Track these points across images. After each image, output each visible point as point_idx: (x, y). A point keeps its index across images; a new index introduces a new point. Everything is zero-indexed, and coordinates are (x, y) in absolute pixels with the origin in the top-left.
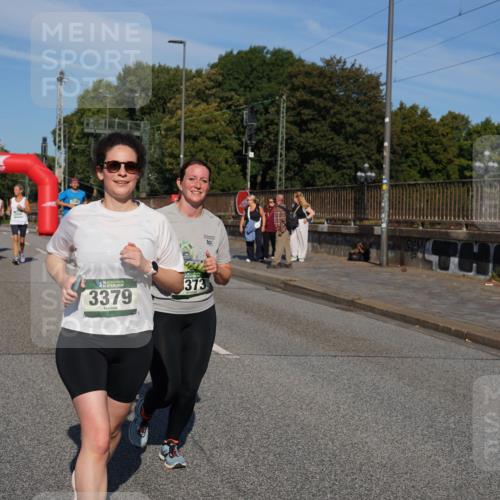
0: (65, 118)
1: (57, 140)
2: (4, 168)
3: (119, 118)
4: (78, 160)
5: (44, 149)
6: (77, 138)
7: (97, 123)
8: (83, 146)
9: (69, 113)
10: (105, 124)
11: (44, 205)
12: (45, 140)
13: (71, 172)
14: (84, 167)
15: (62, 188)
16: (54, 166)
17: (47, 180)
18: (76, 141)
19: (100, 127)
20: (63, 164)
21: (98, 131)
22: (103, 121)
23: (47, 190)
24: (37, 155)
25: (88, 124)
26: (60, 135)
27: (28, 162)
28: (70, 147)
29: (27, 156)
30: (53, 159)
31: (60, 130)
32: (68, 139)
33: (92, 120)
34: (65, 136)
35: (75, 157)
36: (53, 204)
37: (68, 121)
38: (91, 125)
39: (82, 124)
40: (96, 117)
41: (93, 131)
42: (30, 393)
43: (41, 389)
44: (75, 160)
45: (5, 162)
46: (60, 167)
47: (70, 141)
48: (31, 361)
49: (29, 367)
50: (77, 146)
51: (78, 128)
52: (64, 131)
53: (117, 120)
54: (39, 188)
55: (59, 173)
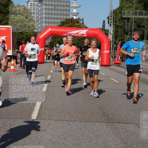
0: (113, 11)
1: (110, 22)
2: (86, 35)
3: (139, 10)
4: (119, 31)
5: (104, 26)
6: (119, 20)
7: (129, 13)
8: (122, 24)
9: (116, 9)
10: (133, 13)
11: (104, 52)
12: (104, 22)
13: (116, 37)
14: (122, 34)
15: (112, 44)
16: (108, 34)
17: (105, 40)
18: (118, 22)
19: (130, 14)
20: (112, 33)
21: (129, 17)
22: (131, 12)
23: (105, 45)
24: (101, 29)
25: (124, 13)
26: (111, 19)
27: (97, 32)
28: (115, 25)
29: (96, 29)
30: (108, 31)
31: (111, 17)
32: (115, 21)
33: (126, 12)
34: (113, 19)
35: (118, 29)
36: (108, 51)
37: (115, 12)
38: (126, 14)
39: (121, 13)
40: (128, 10)
41: (126, 17)
42: (101, 141)
43: (106, 139)
44: (117, 31)
45: (86, 33)
46: (111, 34)
47: (116, 22)
48: (100, 125)
49: (100, 128)
50: (118, 24)
51: (120, 15)
52: (113, 17)
53: (138, 11)
54: (102, 44)
55: (110, 37)
